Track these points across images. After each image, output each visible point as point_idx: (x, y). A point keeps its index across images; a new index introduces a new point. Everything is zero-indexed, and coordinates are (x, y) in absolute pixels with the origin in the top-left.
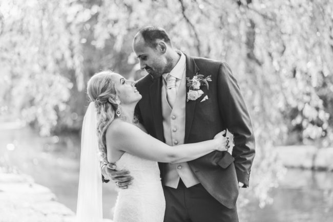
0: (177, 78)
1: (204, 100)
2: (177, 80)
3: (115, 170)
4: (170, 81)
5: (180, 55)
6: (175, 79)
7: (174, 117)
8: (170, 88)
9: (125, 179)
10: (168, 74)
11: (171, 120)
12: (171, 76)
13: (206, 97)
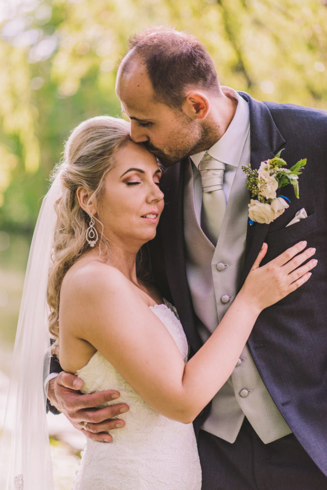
0: (226, 165)
1: (296, 220)
2: (227, 169)
3: (79, 393)
4: (210, 173)
5: (235, 102)
6: (223, 167)
7: (222, 265)
8: (210, 192)
9: (103, 414)
10: (203, 153)
11: (215, 273)
12: (211, 158)
13: (302, 214)
